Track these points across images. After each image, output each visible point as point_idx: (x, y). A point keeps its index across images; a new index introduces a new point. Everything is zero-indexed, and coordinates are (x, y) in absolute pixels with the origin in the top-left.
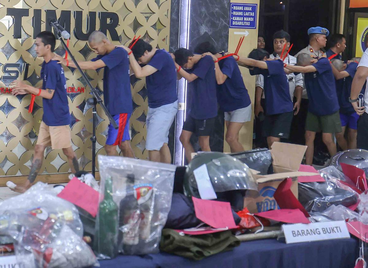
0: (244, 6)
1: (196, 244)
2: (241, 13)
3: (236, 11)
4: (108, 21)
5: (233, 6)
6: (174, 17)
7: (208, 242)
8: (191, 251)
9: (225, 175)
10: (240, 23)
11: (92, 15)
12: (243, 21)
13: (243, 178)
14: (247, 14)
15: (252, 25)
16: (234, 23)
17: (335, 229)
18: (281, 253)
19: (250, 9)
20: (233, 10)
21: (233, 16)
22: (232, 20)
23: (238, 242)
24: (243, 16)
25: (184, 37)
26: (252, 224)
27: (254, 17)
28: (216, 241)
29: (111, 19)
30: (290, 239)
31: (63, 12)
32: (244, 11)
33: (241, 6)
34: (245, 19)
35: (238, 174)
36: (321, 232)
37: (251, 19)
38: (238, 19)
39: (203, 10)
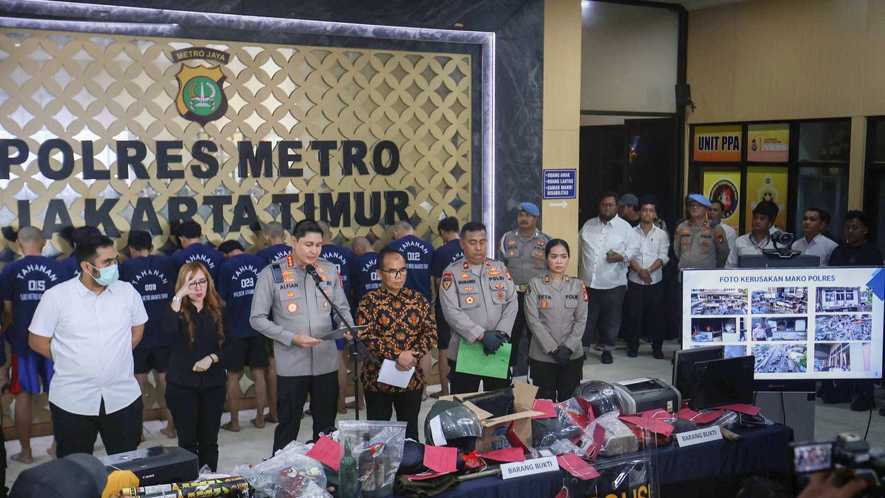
0: (560, 173)
1: (422, 488)
2: (557, 181)
3: (550, 178)
4: (396, 201)
5: (547, 173)
6: (476, 191)
7: (433, 485)
8: (417, 494)
9: (455, 423)
10: (556, 193)
11: (376, 196)
12: (560, 190)
13: (470, 425)
14: (565, 181)
15: (571, 193)
16: (549, 193)
17: (547, 464)
18: (496, 488)
19: (568, 175)
20: (547, 178)
21: (547, 185)
22: (547, 190)
23: (458, 483)
24: (560, 185)
25: (488, 216)
26: (477, 464)
27: (573, 185)
28: (439, 483)
29: (399, 199)
30: (506, 475)
31: (341, 195)
32: (560, 178)
33: (557, 172)
34: (562, 187)
35: (466, 423)
36: (534, 467)
37: (570, 187)
38: (554, 188)
39: (510, 181)
